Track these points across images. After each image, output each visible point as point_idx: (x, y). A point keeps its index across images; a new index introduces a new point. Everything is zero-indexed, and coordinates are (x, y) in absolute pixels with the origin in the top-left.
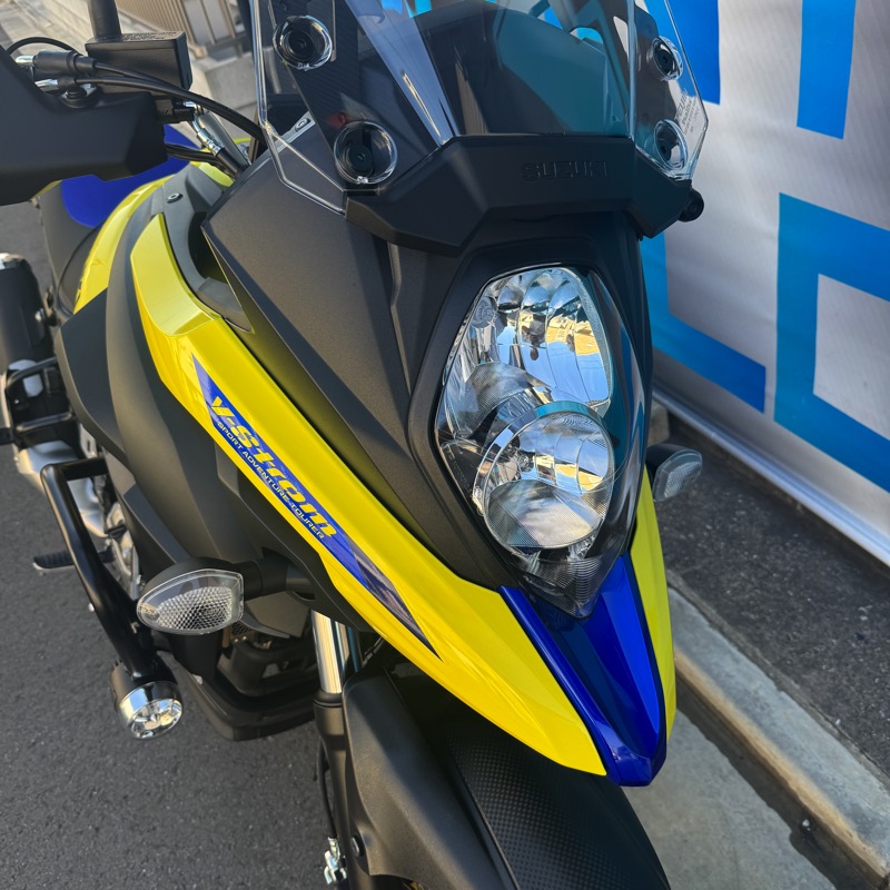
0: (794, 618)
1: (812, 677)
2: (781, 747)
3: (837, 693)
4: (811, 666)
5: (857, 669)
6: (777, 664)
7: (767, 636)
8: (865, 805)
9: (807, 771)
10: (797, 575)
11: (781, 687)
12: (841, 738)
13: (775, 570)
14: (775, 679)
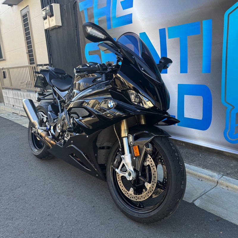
0: (189, 157)
1: (195, 163)
2: (194, 170)
3: (200, 164)
4: (195, 161)
5: (202, 161)
6: (189, 162)
7: (185, 159)
8: (210, 174)
9: (199, 172)
10: (187, 153)
11: (190, 165)
12: (203, 168)
13: (183, 152)
14: (189, 164)
